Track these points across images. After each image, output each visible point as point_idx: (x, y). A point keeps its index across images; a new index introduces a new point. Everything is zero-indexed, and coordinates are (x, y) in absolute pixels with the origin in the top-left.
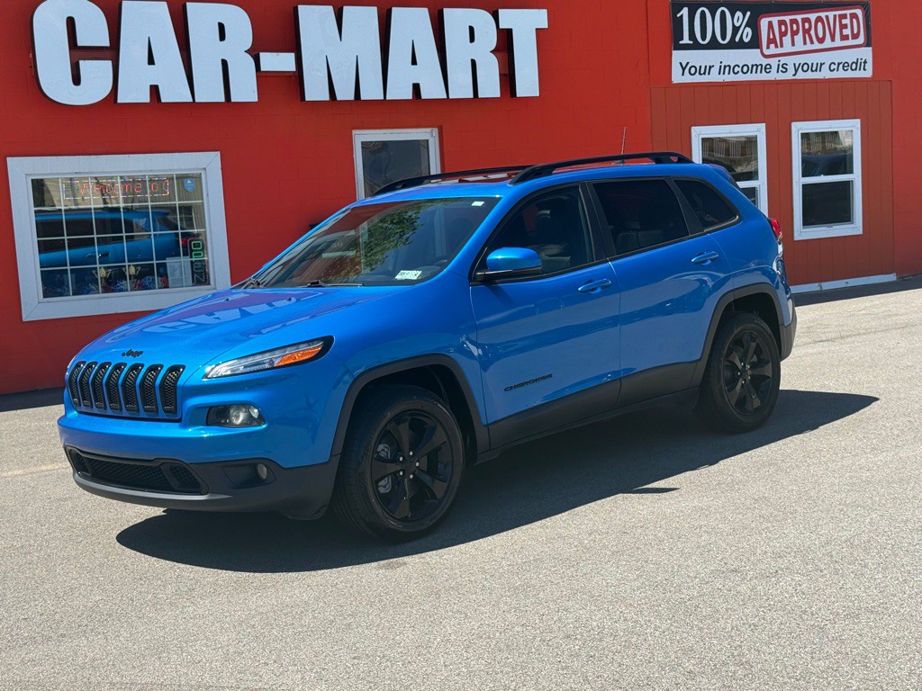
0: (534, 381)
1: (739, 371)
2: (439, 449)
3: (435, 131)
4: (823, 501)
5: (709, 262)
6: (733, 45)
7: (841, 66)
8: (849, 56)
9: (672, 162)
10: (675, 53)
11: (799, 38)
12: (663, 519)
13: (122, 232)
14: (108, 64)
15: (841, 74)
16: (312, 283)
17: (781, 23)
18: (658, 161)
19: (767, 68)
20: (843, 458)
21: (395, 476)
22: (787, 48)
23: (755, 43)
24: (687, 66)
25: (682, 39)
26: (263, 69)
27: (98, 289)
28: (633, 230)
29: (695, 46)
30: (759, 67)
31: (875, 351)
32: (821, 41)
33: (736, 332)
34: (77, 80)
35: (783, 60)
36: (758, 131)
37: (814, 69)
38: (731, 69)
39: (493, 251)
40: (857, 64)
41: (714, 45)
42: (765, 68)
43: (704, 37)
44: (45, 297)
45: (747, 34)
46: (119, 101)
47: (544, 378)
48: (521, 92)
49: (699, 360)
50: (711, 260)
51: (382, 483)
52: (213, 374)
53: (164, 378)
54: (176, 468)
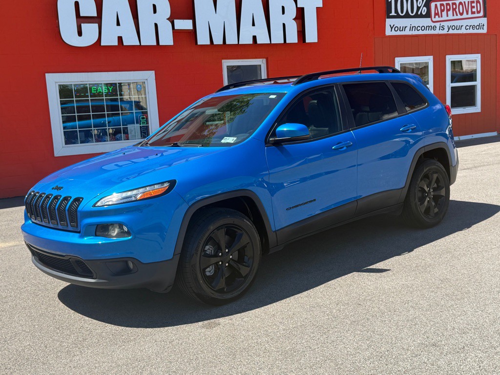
0: (304, 204)
1: (426, 193)
2: (245, 246)
3: (265, 60)
4: (485, 284)
5: (411, 130)
6: (417, 16)
7: (471, 27)
8: (475, 22)
9: (390, 72)
10: (387, 20)
11: (450, 13)
12: (383, 294)
13: (105, 112)
14: (96, 25)
15: (471, 31)
16: (174, 144)
17: (441, 5)
18: (381, 72)
19: (434, 28)
20: (491, 249)
21: (217, 265)
22: (445, 17)
23: (428, 15)
24: (394, 27)
25: (391, 13)
26: (176, 28)
27: (93, 140)
28: (366, 112)
29: (398, 16)
30: (430, 27)
31: (495, 175)
32: (461, 14)
33: (425, 171)
34: (80, 33)
35: (442, 24)
36: (429, 60)
37: (458, 28)
38: (416, 28)
39: (280, 125)
40: (479, 26)
41: (407, 16)
42: (433, 28)
43: (402, 11)
44: (66, 144)
45: (424, 11)
46: (102, 45)
47: (311, 201)
48: (308, 40)
49: (404, 187)
50: (411, 129)
51: (208, 269)
52: (99, 204)
53: (71, 205)
54: (79, 261)
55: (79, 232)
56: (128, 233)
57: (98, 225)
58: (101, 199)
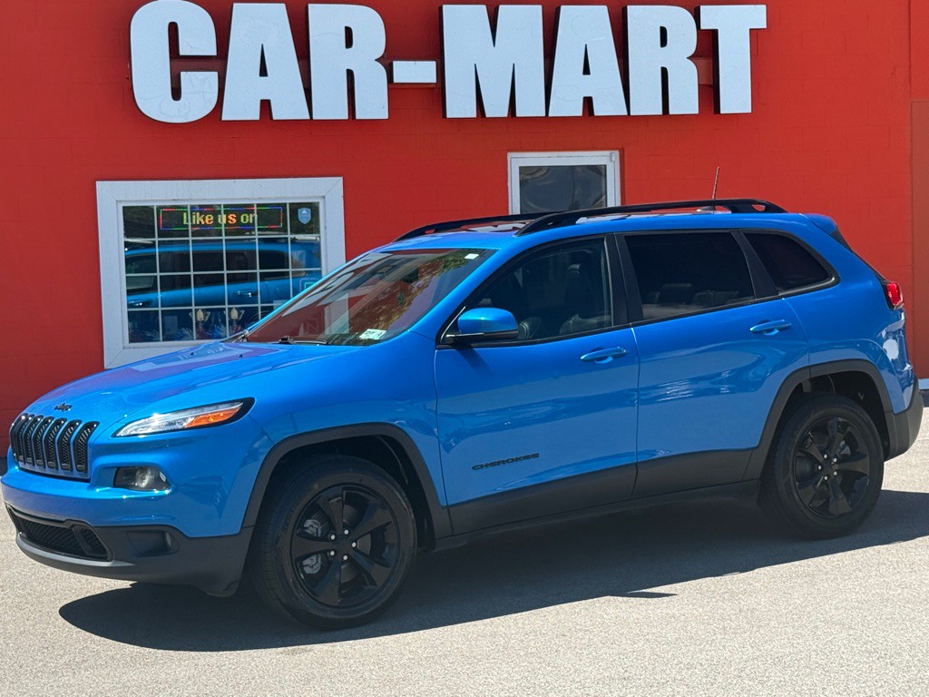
0: (513, 460)
1: (820, 464)
2: (384, 528)
3: (616, 154)
5: (777, 332)
9: (755, 211)
13: (223, 269)
14: (214, 76)
16: (283, 340)
18: (735, 211)
21: (325, 555)
26: (396, 80)
27: (192, 334)
34: (176, 94)
44: (131, 341)
46: (224, 118)
47: (527, 457)
48: (727, 107)
49: (757, 447)
50: (779, 329)
51: (308, 562)
52: (121, 433)
53: (79, 434)
54: (86, 531)
55: (87, 481)
56: (167, 484)
57: (119, 468)
58: (127, 424)
